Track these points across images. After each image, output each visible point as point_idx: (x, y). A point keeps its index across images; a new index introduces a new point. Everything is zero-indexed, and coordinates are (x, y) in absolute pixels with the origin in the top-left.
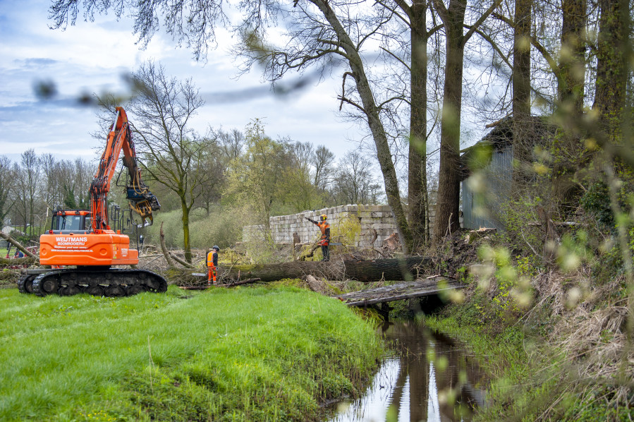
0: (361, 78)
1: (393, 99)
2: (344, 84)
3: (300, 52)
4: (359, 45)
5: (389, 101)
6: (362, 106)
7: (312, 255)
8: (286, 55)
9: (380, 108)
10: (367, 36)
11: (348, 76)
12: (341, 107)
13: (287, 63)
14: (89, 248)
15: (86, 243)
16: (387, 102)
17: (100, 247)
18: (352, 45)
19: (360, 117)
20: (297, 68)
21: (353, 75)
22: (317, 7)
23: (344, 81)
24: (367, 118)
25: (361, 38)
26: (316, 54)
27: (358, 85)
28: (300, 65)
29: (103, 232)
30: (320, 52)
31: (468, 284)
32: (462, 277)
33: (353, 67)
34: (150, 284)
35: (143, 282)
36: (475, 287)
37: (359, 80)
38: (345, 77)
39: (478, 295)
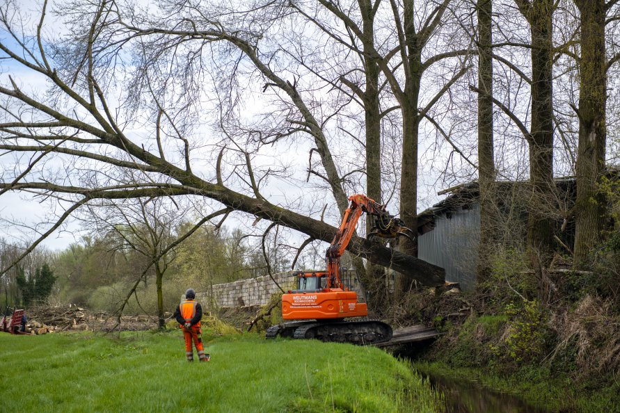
0: (326, 153)
1: (353, 172)
2: (310, 159)
3: (273, 130)
4: (322, 125)
6: (327, 177)
7: (269, 314)
8: (260, 133)
9: (343, 179)
10: (329, 117)
11: (314, 151)
12: (308, 179)
13: (261, 140)
14: (319, 304)
15: (316, 301)
16: (349, 174)
17: (328, 303)
18: (316, 125)
19: (326, 187)
20: (271, 144)
21: (319, 151)
22: (285, 92)
23: (311, 156)
24: (331, 189)
25: (324, 119)
26: (287, 132)
27: (323, 159)
28: (273, 142)
29: (330, 291)
30: (290, 130)
31: (447, 331)
32: (438, 325)
33: (318, 144)
34: (379, 331)
35: (374, 330)
36: (456, 333)
37: (324, 155)
38: (311, 152)
39: (464, 340)
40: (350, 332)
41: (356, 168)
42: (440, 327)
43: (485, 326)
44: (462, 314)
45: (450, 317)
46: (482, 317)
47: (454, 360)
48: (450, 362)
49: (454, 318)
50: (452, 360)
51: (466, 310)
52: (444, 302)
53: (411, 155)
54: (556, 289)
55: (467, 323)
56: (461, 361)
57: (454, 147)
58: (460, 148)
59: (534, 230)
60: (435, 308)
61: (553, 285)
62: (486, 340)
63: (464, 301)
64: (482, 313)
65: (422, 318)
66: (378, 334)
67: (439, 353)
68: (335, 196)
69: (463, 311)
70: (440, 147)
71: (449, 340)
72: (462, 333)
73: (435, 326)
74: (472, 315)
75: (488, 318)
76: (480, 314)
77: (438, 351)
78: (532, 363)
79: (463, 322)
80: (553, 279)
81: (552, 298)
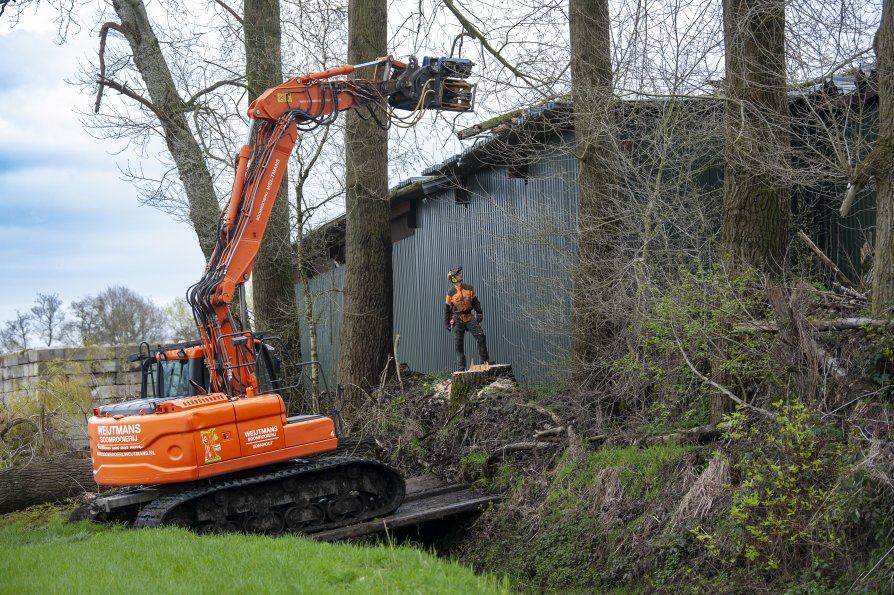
0: (144, 36)
1: (219, 84)
2: (102, 51)
5: (212, 89)
6: (149, 99)
9: (192, 104)
11: (111, 30)
12: (98, 104)
15: (140, 437)
16: (207, 91)
19: (148, 127)
21: (124, 30)
23: (103, 43)
24: (161, 129)
27: (136, 53)
31: (507, 489)
32: (478, 476)
33: (123, 12)
34: (368, 487)
35: (355, 486)
36: (536, 496)
37: (139, 43)
38: (104, 33)
39: (565, 511)
40: (288, 500)
41: (224, 76)
42: (483, 480)
43: (622, 475)
44: (541, 444)
45: (509, 452)
46: (604, 452)
47: (544, 566)
48: (533, 573)
49: (520, 456)
50: (539, 568)
51: (554, 435)
52: (485, 414)
53: (371, 39)
54: (841, 372)
55: (562, 469)
56: (566, 571)
57: (465, 23)
58: (479, 28)
59: (739, 218)
60: (463, 431)
61: (831, 360)
62: (630, 513)
63: (541, 410)
64: (601, 441)
65: (427, 458)
66: (369, 495)
67: (494, 549)
68: (172, 150)
69: (542, 438)
70: (430, 25)
71: (518, 515)
72: (551, 496)
73: (467, 477)
74: (574, 448)
75: (625, 455)
76: (597, 444)
77: (487, 544)
78: (814, 577)
79: (551, 467)
80: (828, 345)
81: (832, 394)
